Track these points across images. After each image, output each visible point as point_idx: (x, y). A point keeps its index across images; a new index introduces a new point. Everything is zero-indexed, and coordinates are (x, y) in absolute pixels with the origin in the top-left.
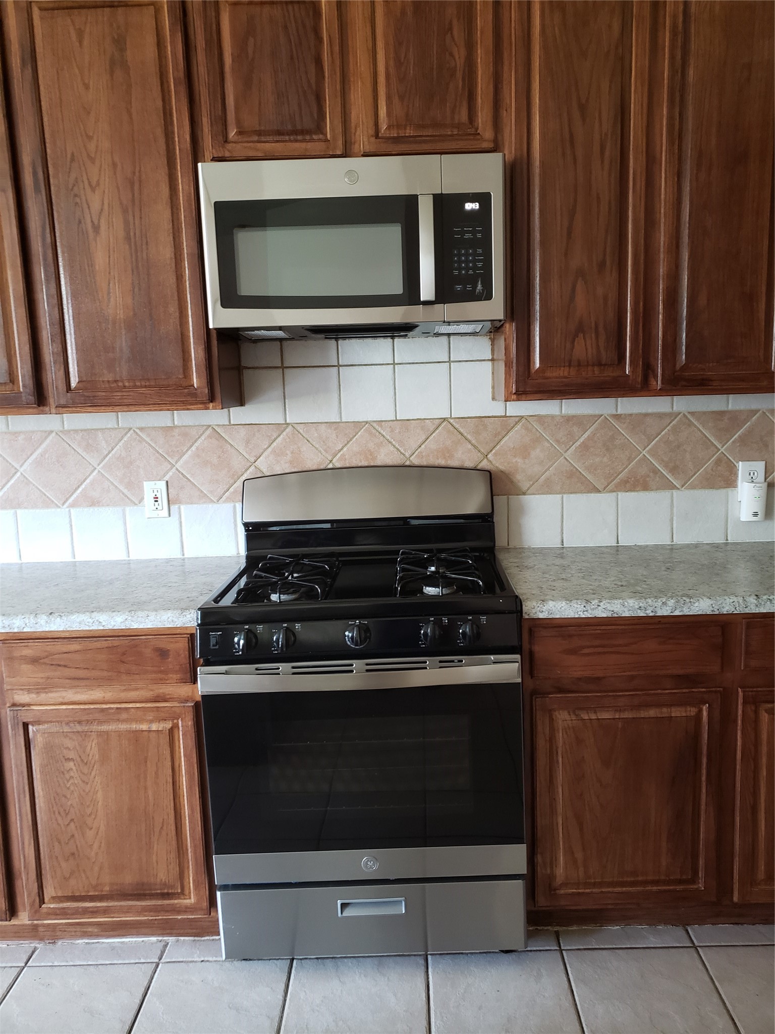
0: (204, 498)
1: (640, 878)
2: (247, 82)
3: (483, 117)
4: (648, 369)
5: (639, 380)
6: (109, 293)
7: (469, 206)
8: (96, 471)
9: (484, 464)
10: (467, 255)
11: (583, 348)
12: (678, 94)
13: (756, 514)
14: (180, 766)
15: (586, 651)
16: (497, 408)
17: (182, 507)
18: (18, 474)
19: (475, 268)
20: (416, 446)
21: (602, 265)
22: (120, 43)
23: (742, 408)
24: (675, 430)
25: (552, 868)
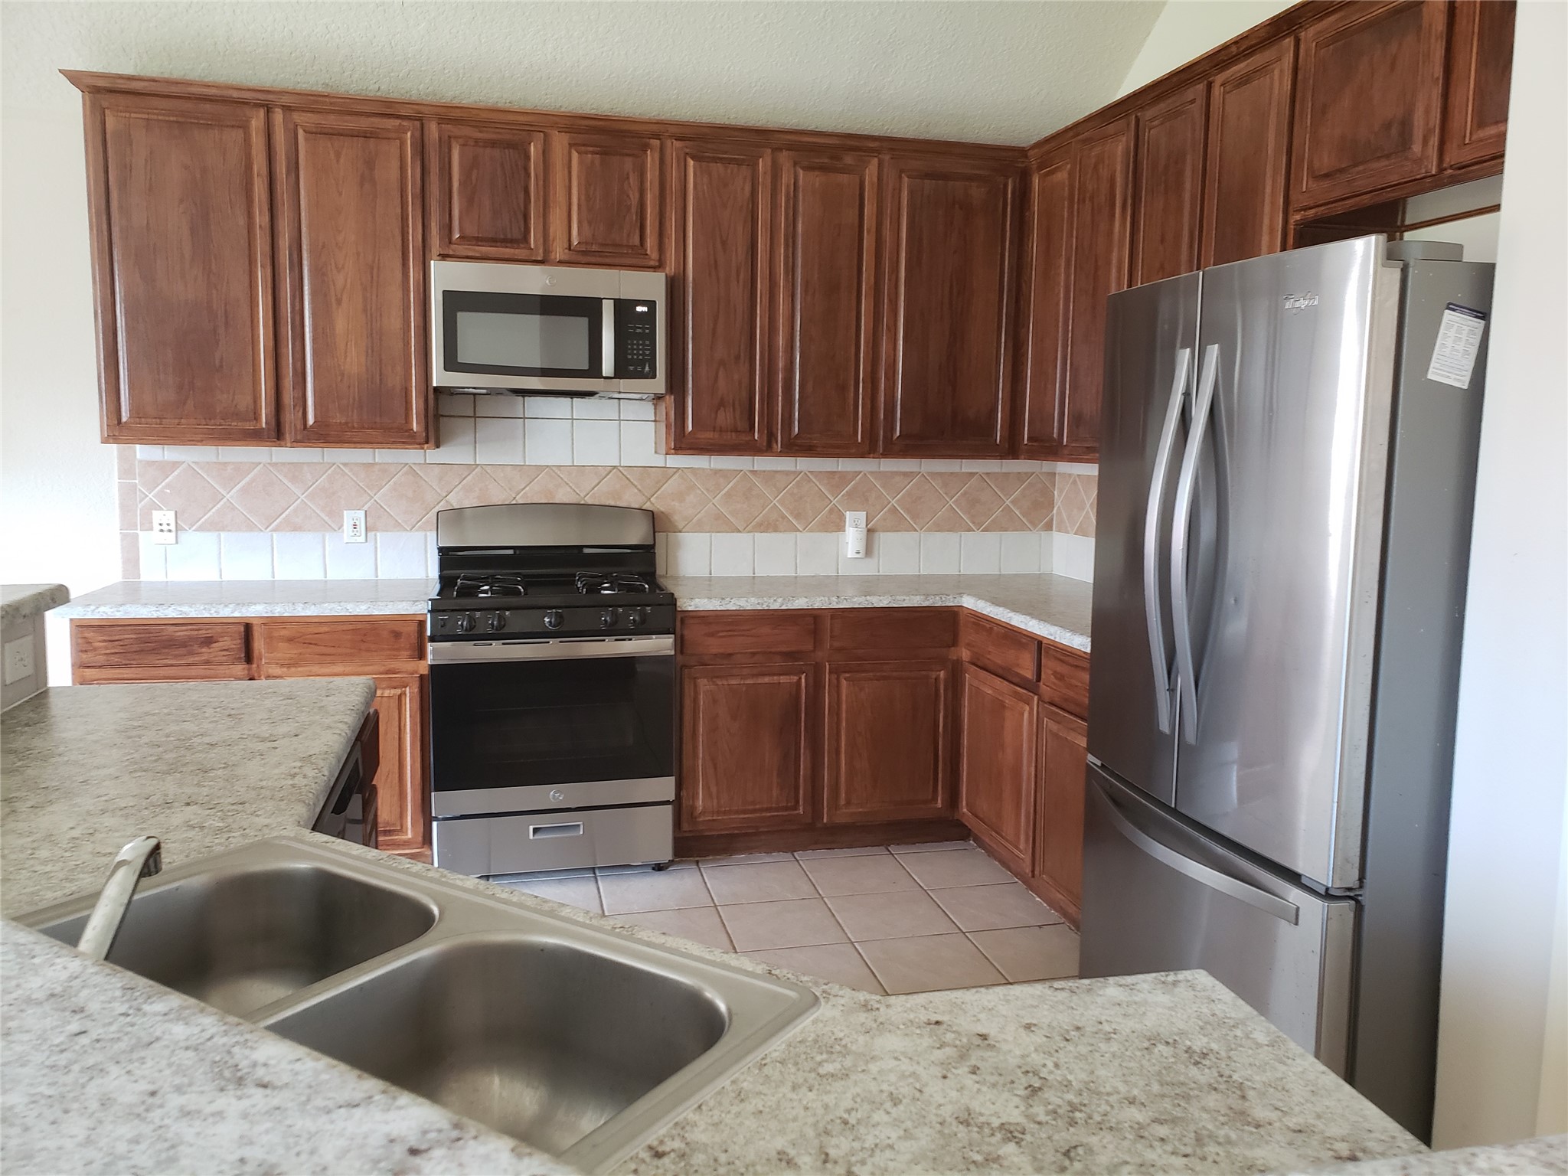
0: (398, 526)
1: (757, 807)
2: (470, 201)
3: (650, 242)
4: (771, 437)
5: (765, 444)
6: (346, 352)
7: (639, 309)
8: (299, 500)
9: (647, 506)
10: (638, 345)
11: (724, 418)
12: (791, 240)
13: (858, 552)
14: (405, 725)
15: (721, 634)
16: (659, 461)
17: (378, 534)
18: (225, 500)
19: (644, 355)
20: (590, 488)
21: (738, 358)
22: (370, 164)
23: (849, 470)
24: (798, 485)
25: (693, 801)
